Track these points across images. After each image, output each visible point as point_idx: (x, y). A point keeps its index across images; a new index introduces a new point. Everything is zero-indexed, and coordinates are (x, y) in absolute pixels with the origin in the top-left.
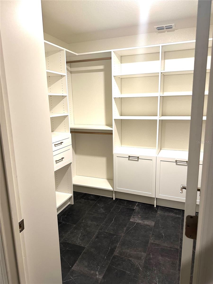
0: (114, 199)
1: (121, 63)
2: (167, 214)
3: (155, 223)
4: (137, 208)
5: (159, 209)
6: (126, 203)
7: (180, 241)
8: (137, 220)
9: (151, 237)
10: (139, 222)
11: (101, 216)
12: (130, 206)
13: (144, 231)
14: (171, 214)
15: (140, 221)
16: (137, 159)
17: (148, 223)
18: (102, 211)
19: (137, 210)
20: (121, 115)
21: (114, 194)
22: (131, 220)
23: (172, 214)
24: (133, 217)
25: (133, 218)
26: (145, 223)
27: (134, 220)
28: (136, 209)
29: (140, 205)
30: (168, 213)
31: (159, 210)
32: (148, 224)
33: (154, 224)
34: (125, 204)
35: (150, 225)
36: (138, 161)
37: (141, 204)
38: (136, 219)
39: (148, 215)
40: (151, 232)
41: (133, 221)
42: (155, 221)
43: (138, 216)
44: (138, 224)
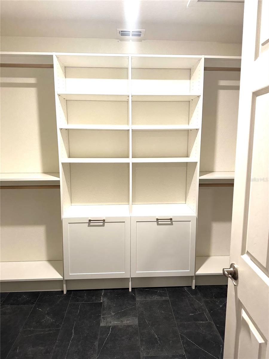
0: (65, 292)
1: (65, 78)
2: (149, 300)
3: (138, 319)
4: (105, 299)
5: (136, 294)
6: (85, 294)
7: (181, 340)
8: (110, 322)
9: (141, 347)
10: (116, 325)
11: (50, 330)
12: (94, 298)
13: (127, 338)
14: (154, 298)
15: (115, 323)
16: (102, 224)
17: (128, 322)
18: (49, 319)
19: (106, 304)
20: (69, 157)
21: (65, 286)
22: (101, 325)
23: (156, 298)
24: (103, 318)
25: (105, 320)
26: (124, 323)
27: (106, 323)
28: (104, 302)
29: (108, 293)
30: (151, 297)
31: (137, 296)
32: (129, 324)
33: (139, 321)
34: (85, 298)
35: (133, 324)
36: (103, 225)
37: (109, 291)
38: (109, 320)
39: (125, 308)
40: (137, 338)
41: (105, 325)
42: (138, 315)
43: (111, 314)
44: (114, 328)
